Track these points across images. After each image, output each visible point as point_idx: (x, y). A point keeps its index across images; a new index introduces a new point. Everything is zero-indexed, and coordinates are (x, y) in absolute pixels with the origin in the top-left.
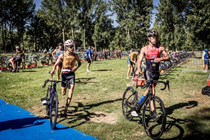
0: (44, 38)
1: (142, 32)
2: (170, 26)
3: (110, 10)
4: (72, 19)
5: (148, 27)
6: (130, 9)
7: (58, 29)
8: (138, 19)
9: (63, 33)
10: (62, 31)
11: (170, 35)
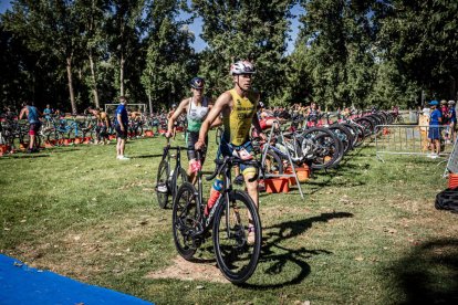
0: (21, 83)
1: (268, 64)
2: (335, 46)
3: (185, 8)
4: (91, 35)
5: (282, 50)
6: (234, 6)
7: (55, 58)
8: (256, 30)
9: (68, 68)
10: (65, 66)
11: (337, 70)
